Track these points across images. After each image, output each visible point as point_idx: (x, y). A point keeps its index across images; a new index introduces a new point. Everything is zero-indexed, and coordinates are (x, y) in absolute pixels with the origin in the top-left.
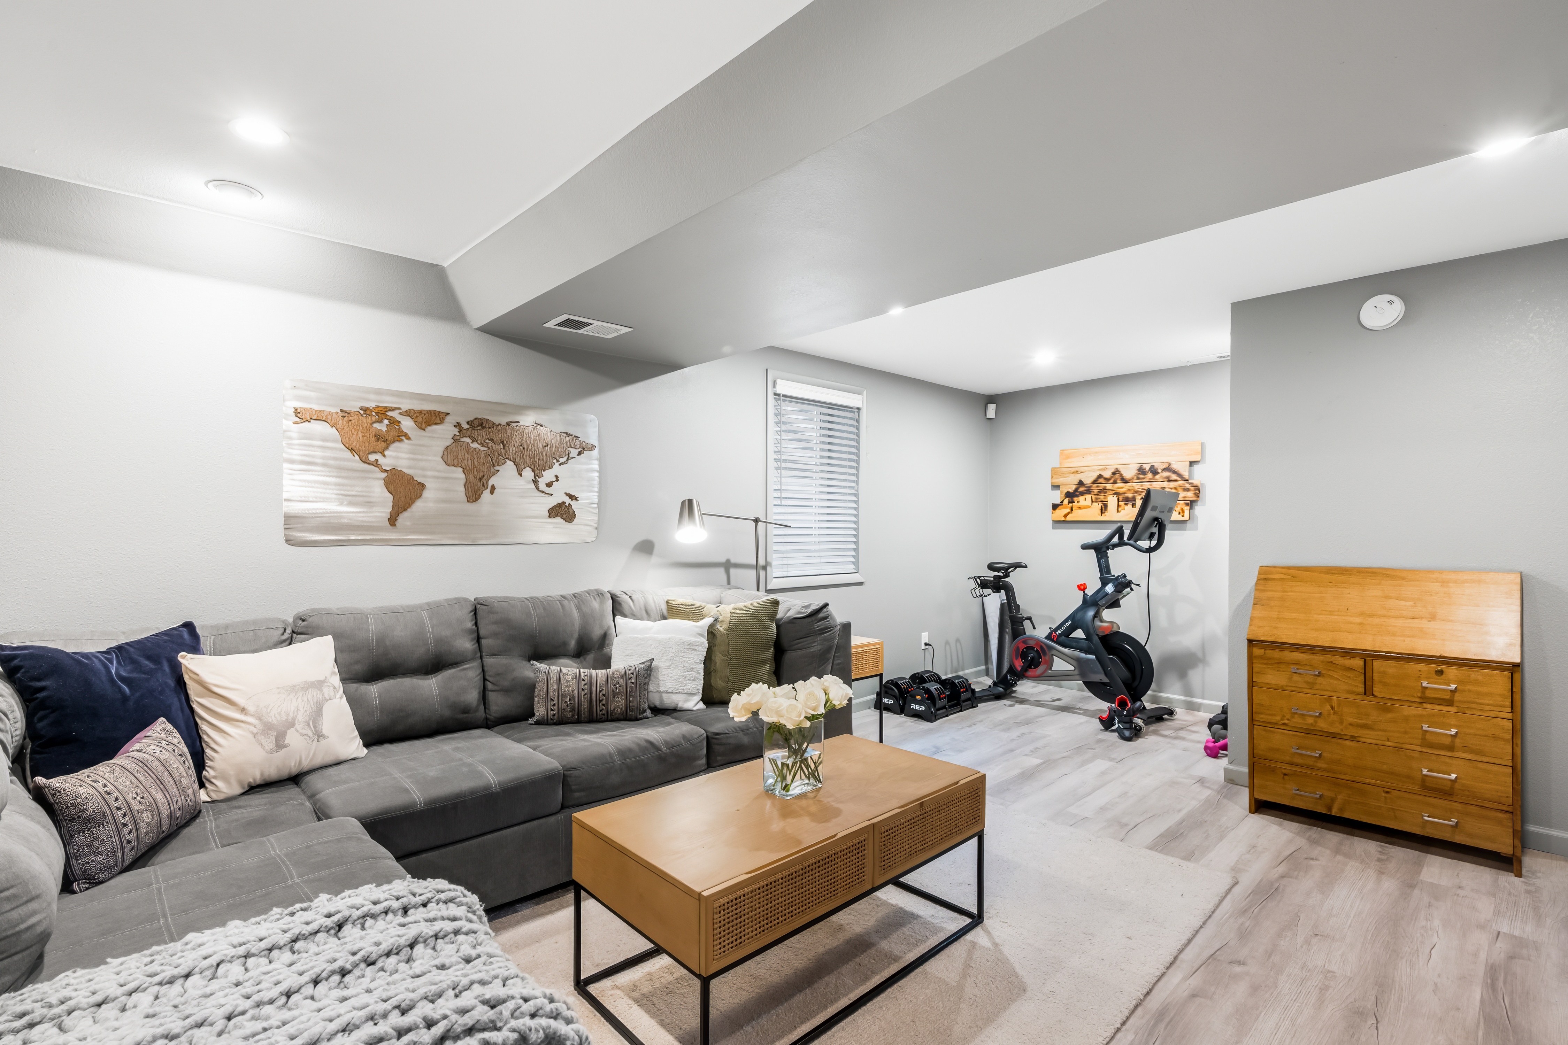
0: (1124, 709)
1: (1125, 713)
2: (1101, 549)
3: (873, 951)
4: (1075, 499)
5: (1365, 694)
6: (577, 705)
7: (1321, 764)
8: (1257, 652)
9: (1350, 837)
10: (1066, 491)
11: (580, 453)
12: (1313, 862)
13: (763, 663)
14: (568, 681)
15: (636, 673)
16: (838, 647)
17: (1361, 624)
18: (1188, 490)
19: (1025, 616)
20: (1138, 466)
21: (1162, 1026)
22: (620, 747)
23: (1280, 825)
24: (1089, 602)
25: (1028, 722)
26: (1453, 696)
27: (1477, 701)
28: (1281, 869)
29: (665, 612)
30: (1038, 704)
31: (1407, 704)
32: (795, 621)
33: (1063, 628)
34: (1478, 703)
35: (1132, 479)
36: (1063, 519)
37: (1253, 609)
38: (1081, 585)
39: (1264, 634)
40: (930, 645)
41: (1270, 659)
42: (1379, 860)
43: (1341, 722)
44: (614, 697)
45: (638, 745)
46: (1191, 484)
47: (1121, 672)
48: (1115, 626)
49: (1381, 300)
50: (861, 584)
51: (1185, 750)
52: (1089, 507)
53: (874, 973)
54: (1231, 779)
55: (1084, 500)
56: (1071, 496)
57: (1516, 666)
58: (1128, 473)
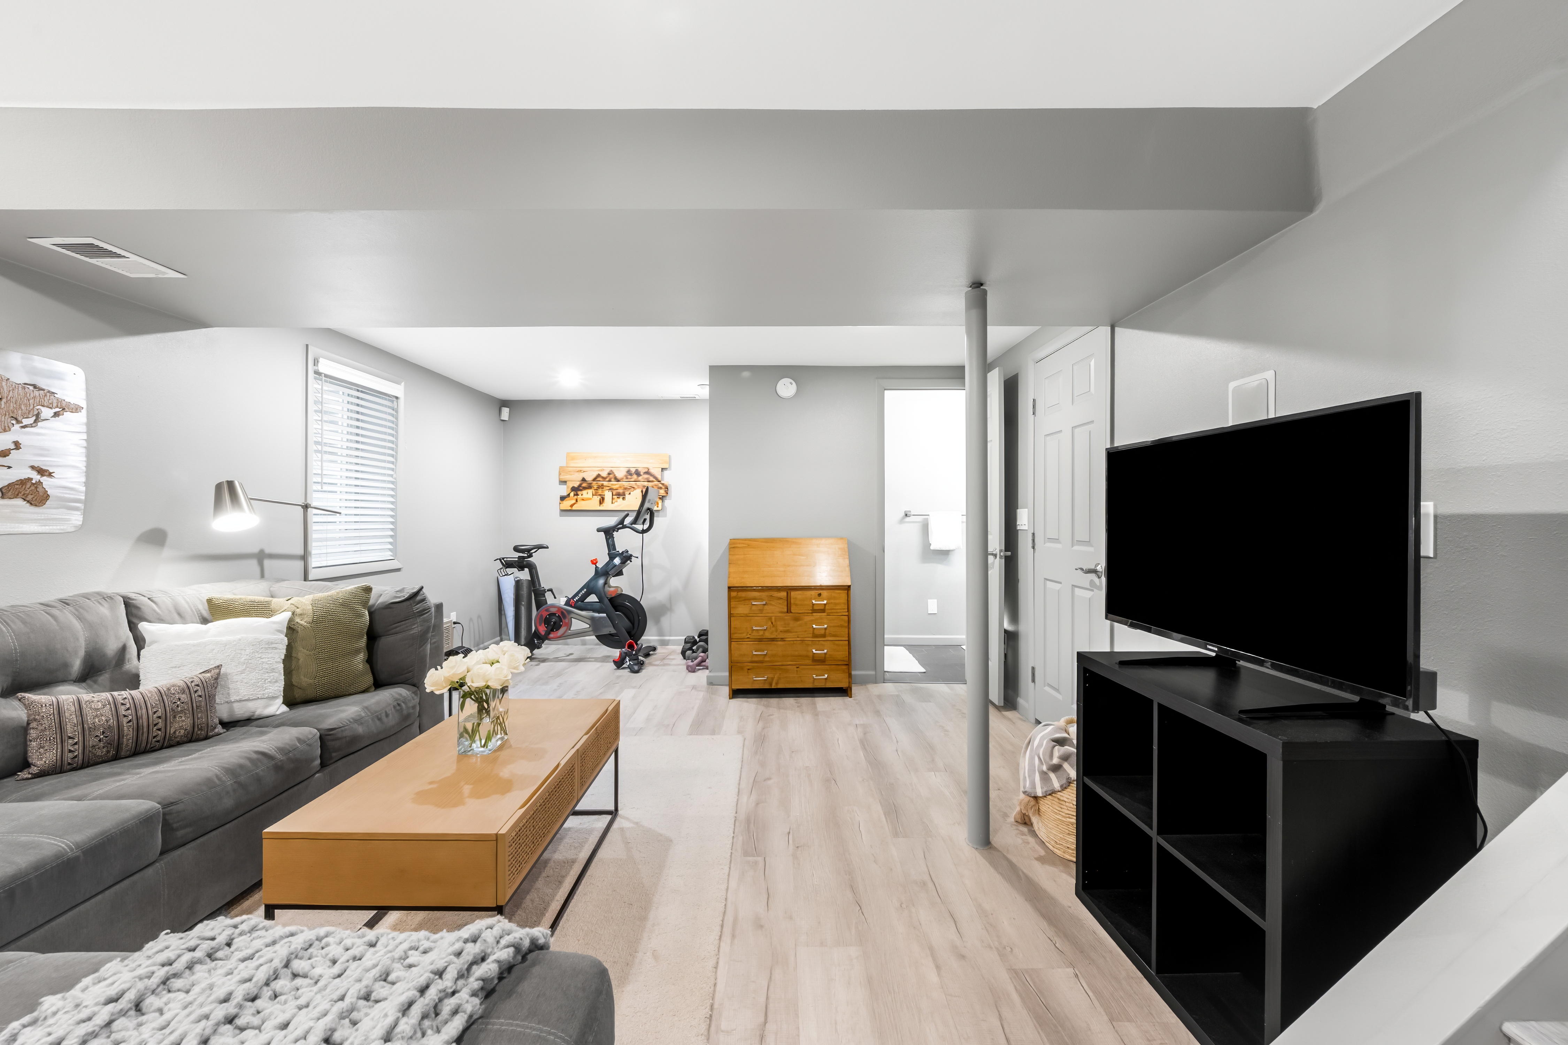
0: (633, 650)
1: (634, 652)
2: (608, 532)
3: (552, 864)
4: (579, 493)
5: (787, 612)
6: (116, 737)
7: (767, 659)
8: (733, 594)
9: (781, 699)
10: (572, 486)
11: (56, 415)
12: (772, 717)
13: (357, 652)
14: (97, 710)
15: (203, 684)
16: (434, 626)
17: (785, 571)
18: (661, 488)
19: (547, 588)
20: (626, 469)
21: (752, 825)
22: (227, 766)
23: (747, 702)
24: (598, 573)
25: (559, 674)
26: (825, 607)
27: (835, 608)
28: (761, 725)
29: (206, 614)
30: (557, 660)
31: (806, 614)
32: (392, 606)
33: (580, 595)
34: (835, 609)
35: (622, 479)
36: (570, 508)
37: (729, 567)
38: (594, 560)
39: (737, 583)
40: (459, 623)
41: (740, 598)
42: (798, 707)
43: (776, 631)
44: (175, 717)
45: (250, 760)
46: (663, 484)
47: (624, 623)
48: (619, 589)
49: (786, 381)
50: (398, 570)
51: (674, 671)
52: (590, 499)
53: (564, 877)
54: (711, 683)
55: (587, 494)
56: (576, 490)
57: (849, 586)
58: (620, 474)
